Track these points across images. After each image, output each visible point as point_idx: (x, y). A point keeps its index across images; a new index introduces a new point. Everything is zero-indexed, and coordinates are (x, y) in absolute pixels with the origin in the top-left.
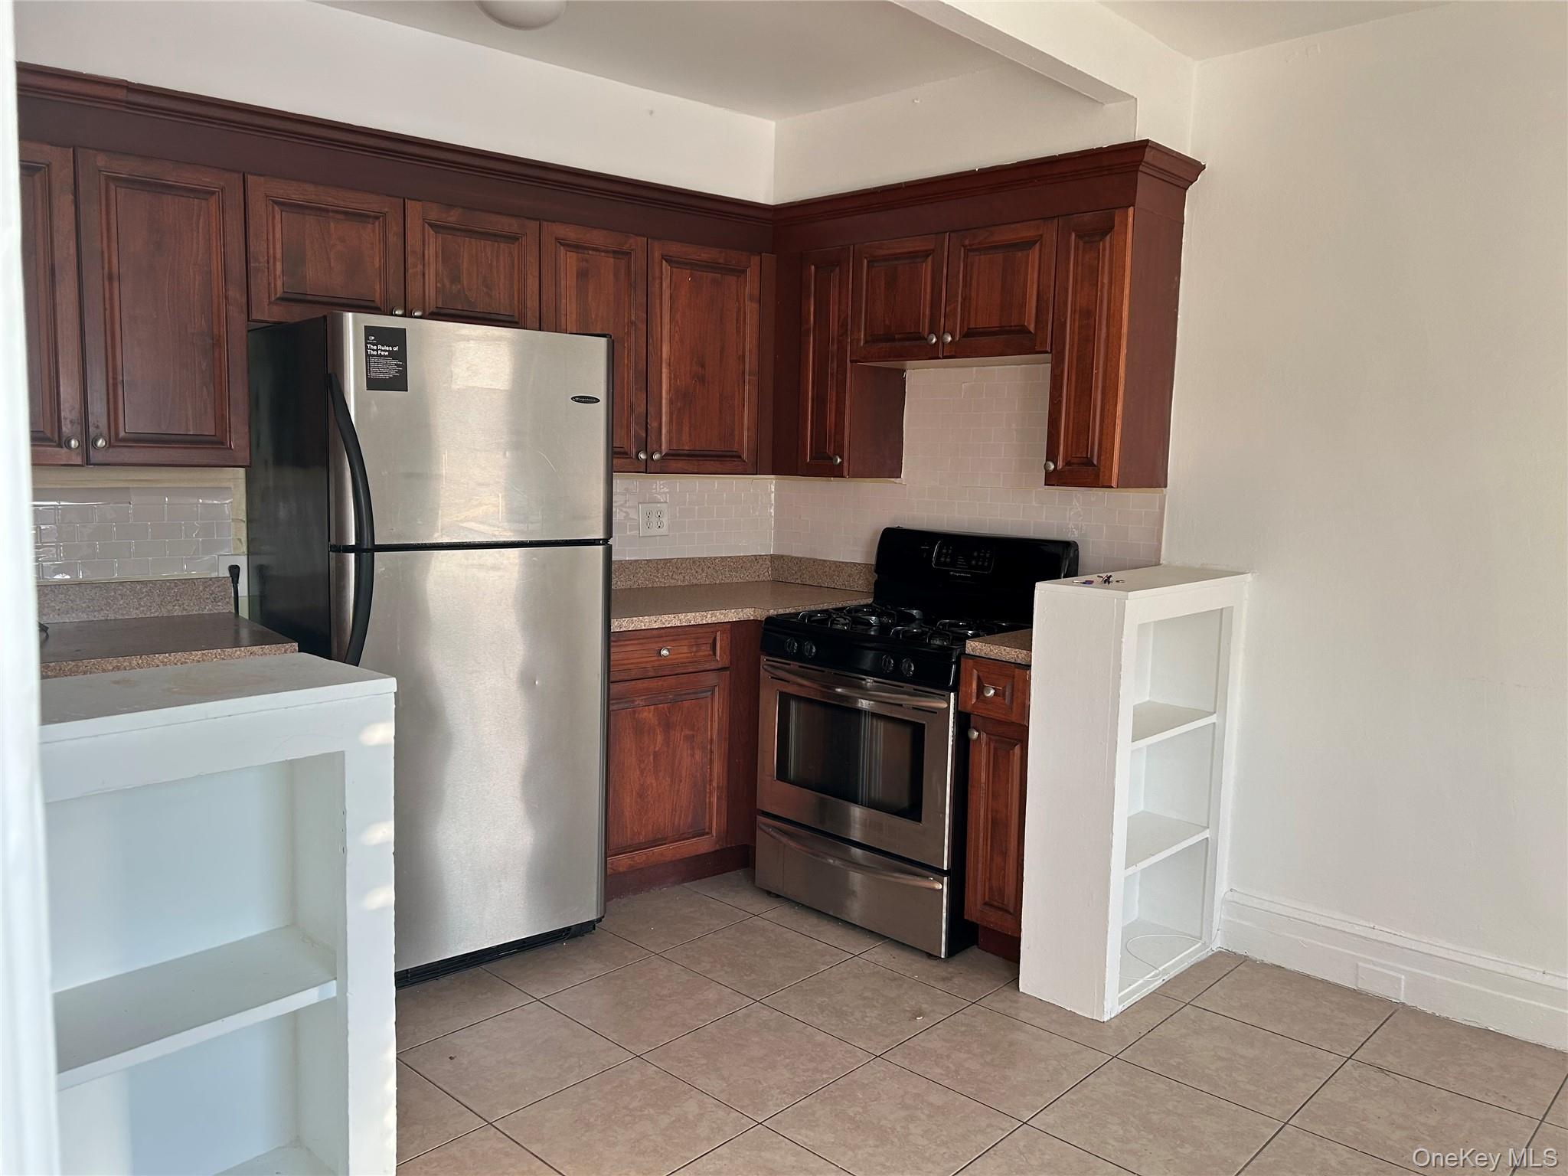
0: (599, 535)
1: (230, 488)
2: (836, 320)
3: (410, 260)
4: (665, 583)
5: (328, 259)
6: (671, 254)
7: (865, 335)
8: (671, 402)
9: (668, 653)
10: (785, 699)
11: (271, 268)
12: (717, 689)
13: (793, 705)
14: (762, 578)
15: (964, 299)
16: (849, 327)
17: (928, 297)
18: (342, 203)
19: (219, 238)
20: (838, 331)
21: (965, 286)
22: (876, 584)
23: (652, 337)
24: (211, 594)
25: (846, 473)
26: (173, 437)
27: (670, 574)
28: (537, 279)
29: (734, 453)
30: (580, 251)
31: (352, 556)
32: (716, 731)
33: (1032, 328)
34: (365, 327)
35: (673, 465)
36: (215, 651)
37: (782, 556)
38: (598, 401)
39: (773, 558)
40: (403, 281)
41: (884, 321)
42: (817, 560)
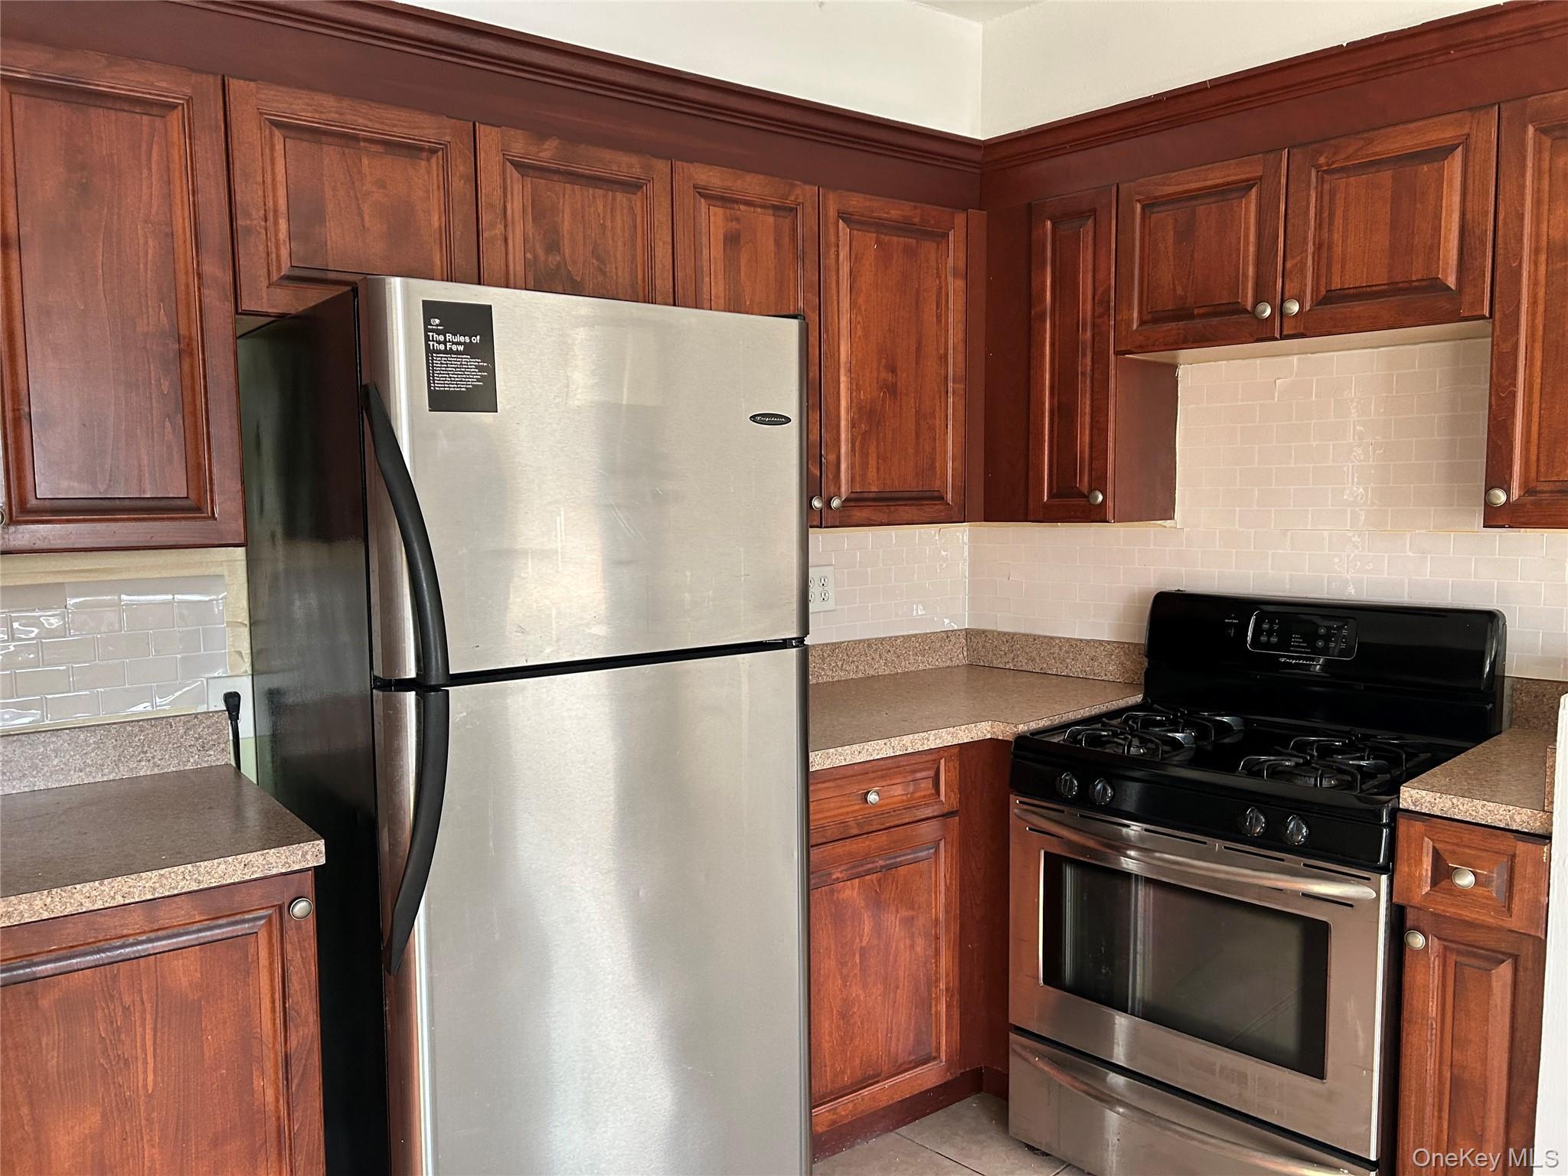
0: (793, 633)
1: (223, 576)
2: (1090, 297)
3: (486, 218)
4: (833, 677)
5: (361, 215)
6: (851, 210)
7: (1140, 312)
8: (853, 424)
9: (877, 798)
10: (1054, 866)
11: (271, 229)
12: (942, 844)
13: (1069, 873)
14: (955, 662)
15: (1319, 247)
16: (1112, 304)
17: (1252, 249)
18: (377, 126)
19: (185, 181)
20: (1094, 310)
21: (1319, 226)
22: (1147, 673)
23: (827, 331)
24: (197, 739)
25: (1110, 516)
26: (118, 502)
27: (840, 664)
28: (670, 247)
29: (936, 494)
30: (728, 205)
31: (410, 697)
32: (942, 908)
33: (1451, 281)
34: (423, 301)
35: (858, 514)
36: (182, 868)
37: (984, 632)
38: (788, 420)
39: (969, 633)
40: (475, 250)
41: (1175, 290)
42: (1039, 637)
